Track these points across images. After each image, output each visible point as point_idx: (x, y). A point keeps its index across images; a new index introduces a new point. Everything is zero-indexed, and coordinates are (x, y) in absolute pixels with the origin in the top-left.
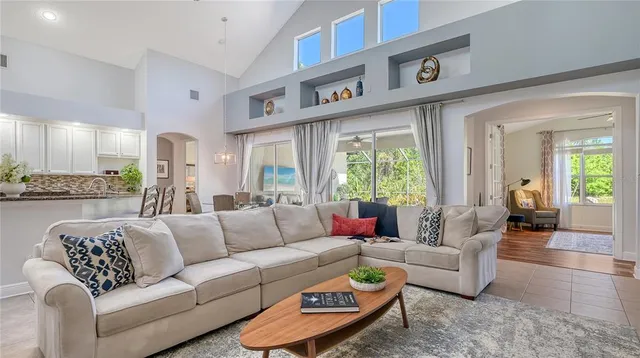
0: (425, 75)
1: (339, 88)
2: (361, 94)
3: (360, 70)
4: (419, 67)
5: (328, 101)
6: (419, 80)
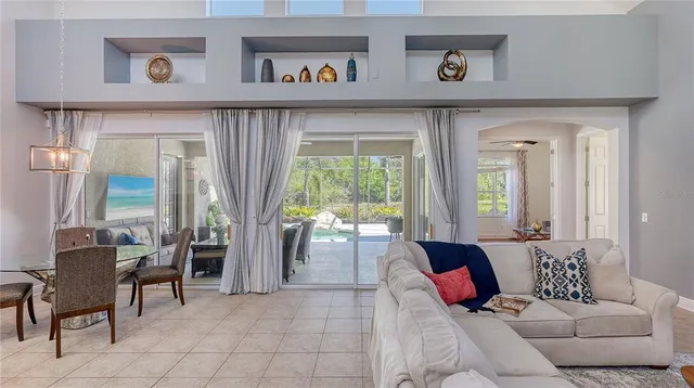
0: (447, 71)
1: (315, 63)
2: (354, 80)
3: (361, 45)
4: (441, 60)
5: (292, 80)
6: (442, 76)
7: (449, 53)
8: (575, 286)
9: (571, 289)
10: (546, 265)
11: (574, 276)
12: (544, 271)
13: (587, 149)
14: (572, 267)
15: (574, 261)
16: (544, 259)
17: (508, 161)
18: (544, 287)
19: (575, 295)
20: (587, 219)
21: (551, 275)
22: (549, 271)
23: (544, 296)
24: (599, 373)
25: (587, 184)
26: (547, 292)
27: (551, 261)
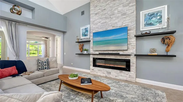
0: (14, 11)
6: (12, 12)
7: (15, 6)
8: (46, 66)
9: (45, 67)
10: (40, 63)
11: (45, 64)
12: (39, 64)
13: (57, 40)
14: (45, 62)
15: (46, 61)
16: (39, 62)
17: (42, 42)
18: (39, 68)
19: (46, 68)
20: (57, 55)
21: (40, 65)
22: (40, 64)
23: (39, 70)
24: (49, 83)
25: (57, 48)
26: (40, 69)
27: (41, 62)
